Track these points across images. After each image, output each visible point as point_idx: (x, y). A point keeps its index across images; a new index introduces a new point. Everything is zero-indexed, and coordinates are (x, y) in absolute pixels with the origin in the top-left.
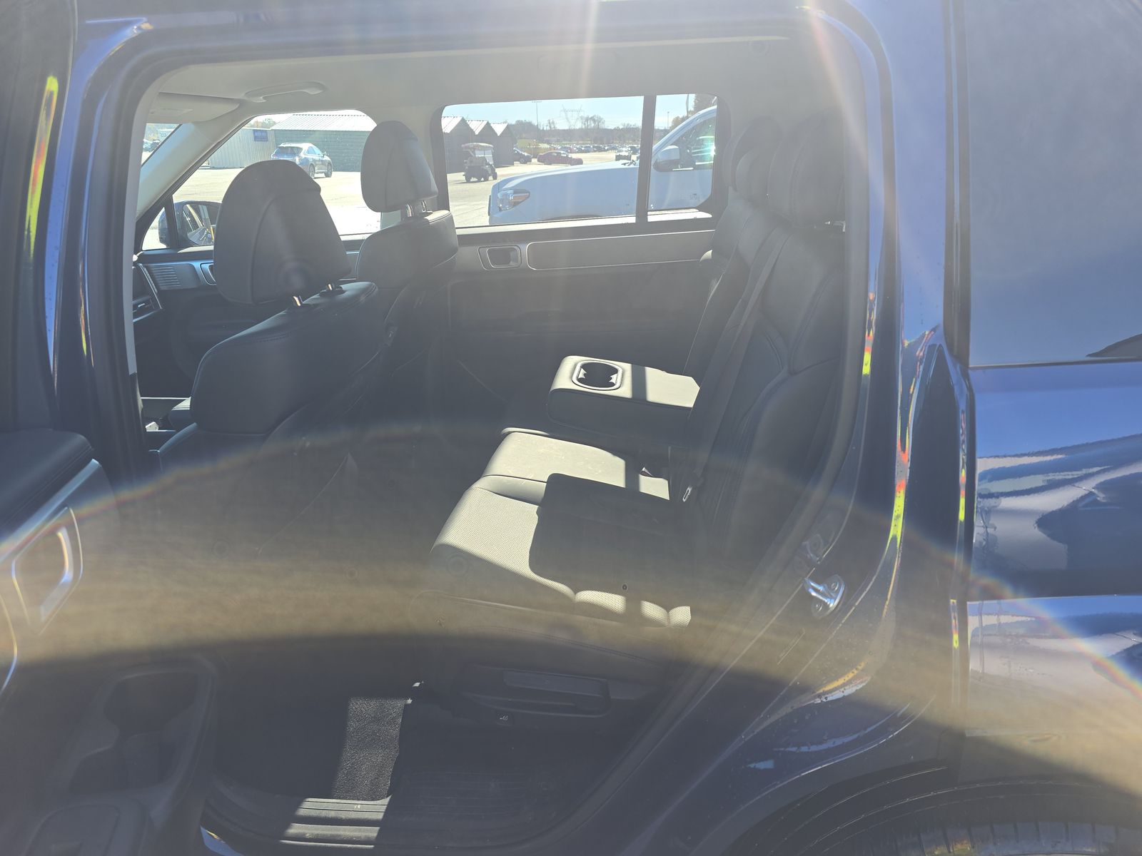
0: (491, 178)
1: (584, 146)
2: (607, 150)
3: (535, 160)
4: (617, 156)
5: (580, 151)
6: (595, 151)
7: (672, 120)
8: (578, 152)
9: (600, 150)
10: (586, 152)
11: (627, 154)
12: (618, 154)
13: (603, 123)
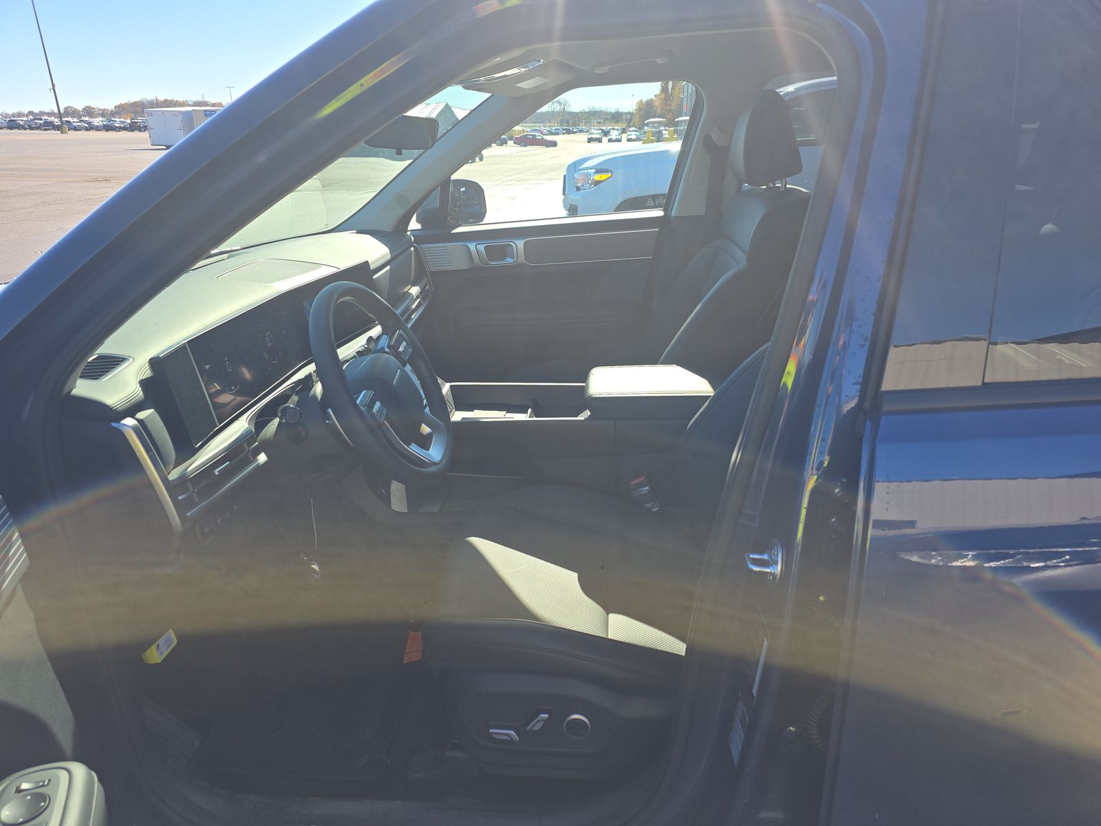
0: (477, 159)
1: (553, 128)
2: (576, 132)
3: (510, 143)
4: (588, 138)
5: (551, 133)
6: (564, 134)
7: (636, 102)
8: (548, 135)
9: (569, 132)
10: (556, 135)
11: (598, 136)
12: (590, 137)
13: (569, 106)
